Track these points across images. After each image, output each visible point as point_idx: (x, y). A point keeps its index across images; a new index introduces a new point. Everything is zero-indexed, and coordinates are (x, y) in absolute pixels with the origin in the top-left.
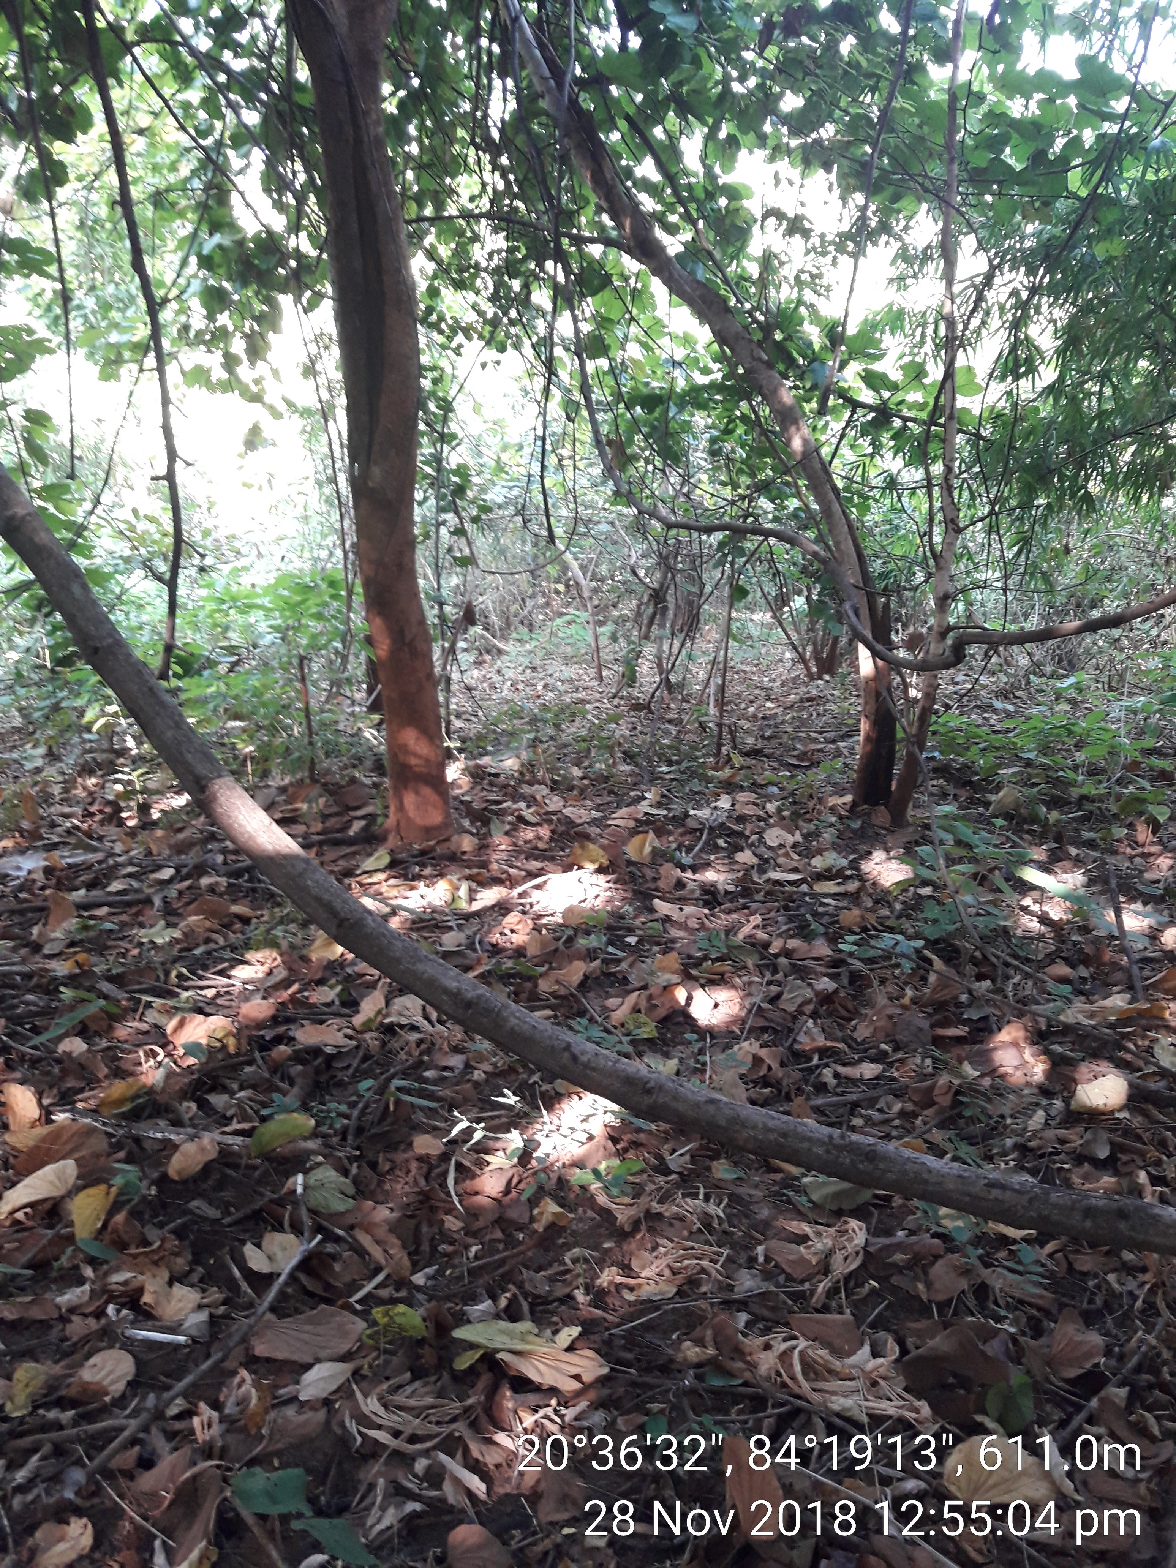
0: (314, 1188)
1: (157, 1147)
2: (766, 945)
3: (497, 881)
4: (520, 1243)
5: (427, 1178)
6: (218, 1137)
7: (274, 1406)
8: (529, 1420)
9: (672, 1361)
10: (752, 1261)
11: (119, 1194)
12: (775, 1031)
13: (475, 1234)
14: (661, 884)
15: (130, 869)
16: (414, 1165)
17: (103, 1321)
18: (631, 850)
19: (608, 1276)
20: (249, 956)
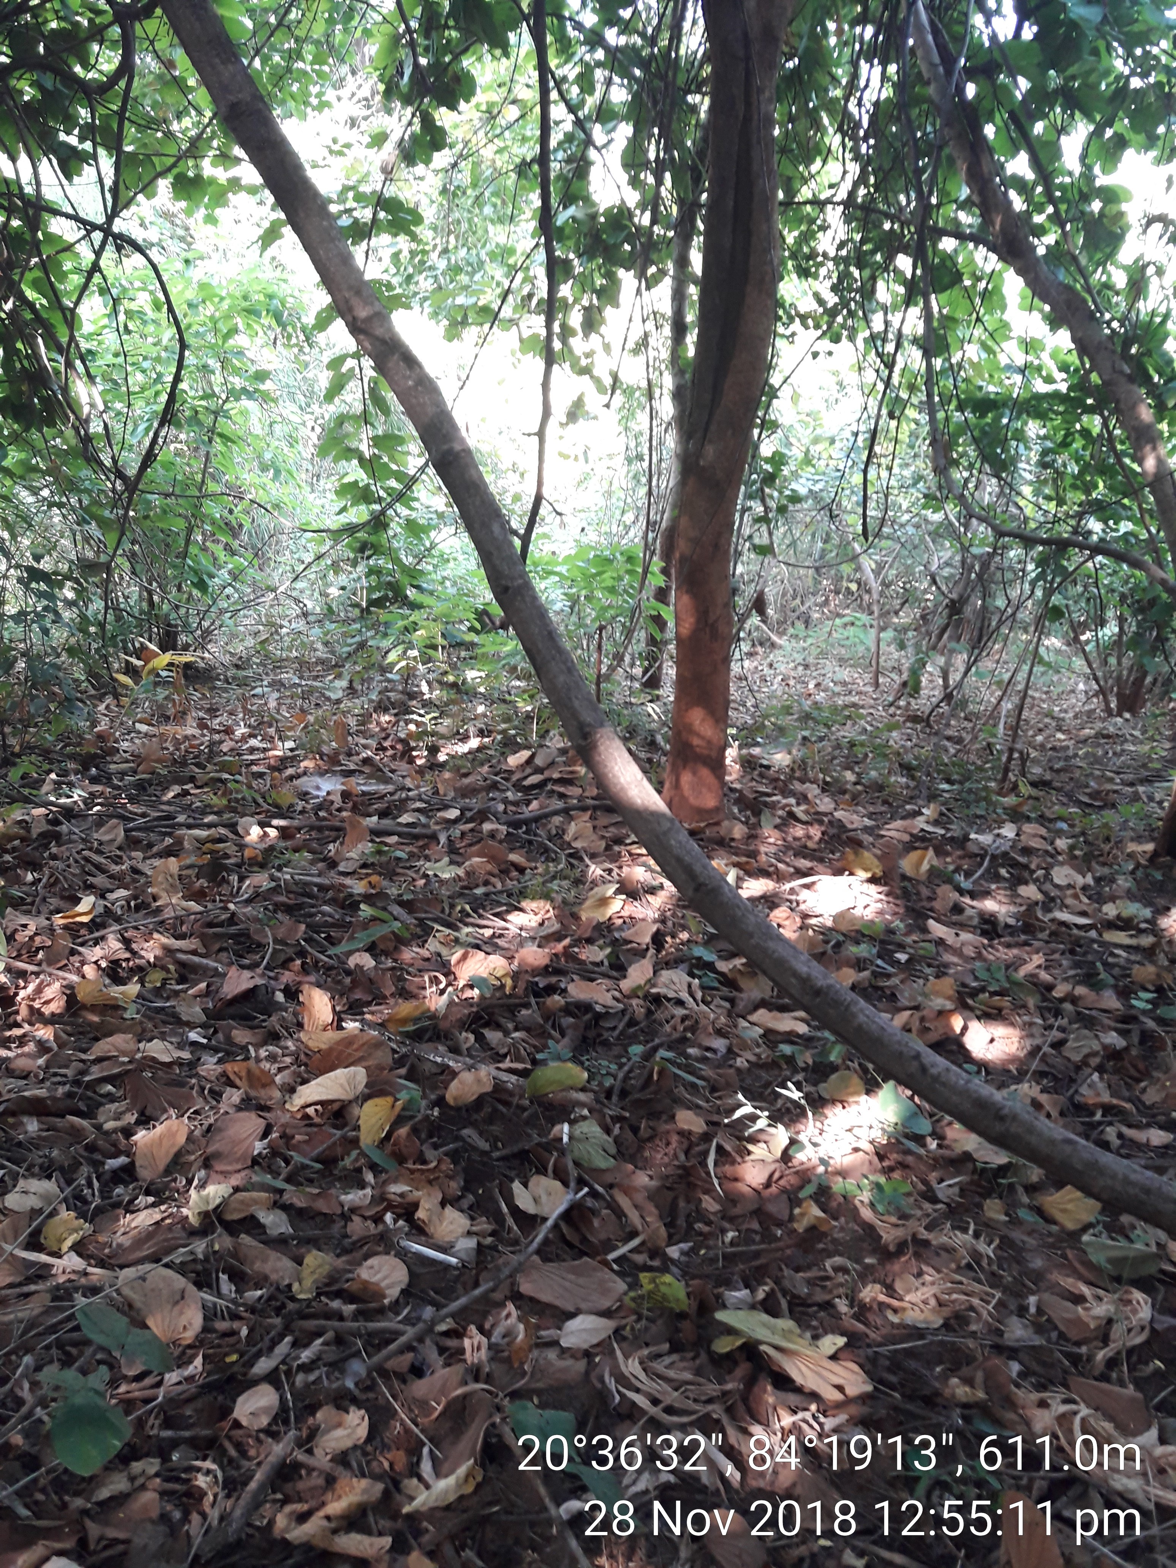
0: (579, 1140)
1: (434, 1070)
2: (1050, 988)
3: (763, 873)
4: (778, 1239)
5: (687, 1153)
6: (494, 1072)
7: (537, 1345)
8: (787, 1420)
9: (937, 1394)
10: (1022, 1311)
11: (404, 1109)
12: (1055, 1078)
13: (732, 1220)
14: (936, 905)
15: (419, 805)
16: (674, 1138)
17: (381, 1227)
18: (907, 864)
19: (871, 1293)
20: (524, 904)
